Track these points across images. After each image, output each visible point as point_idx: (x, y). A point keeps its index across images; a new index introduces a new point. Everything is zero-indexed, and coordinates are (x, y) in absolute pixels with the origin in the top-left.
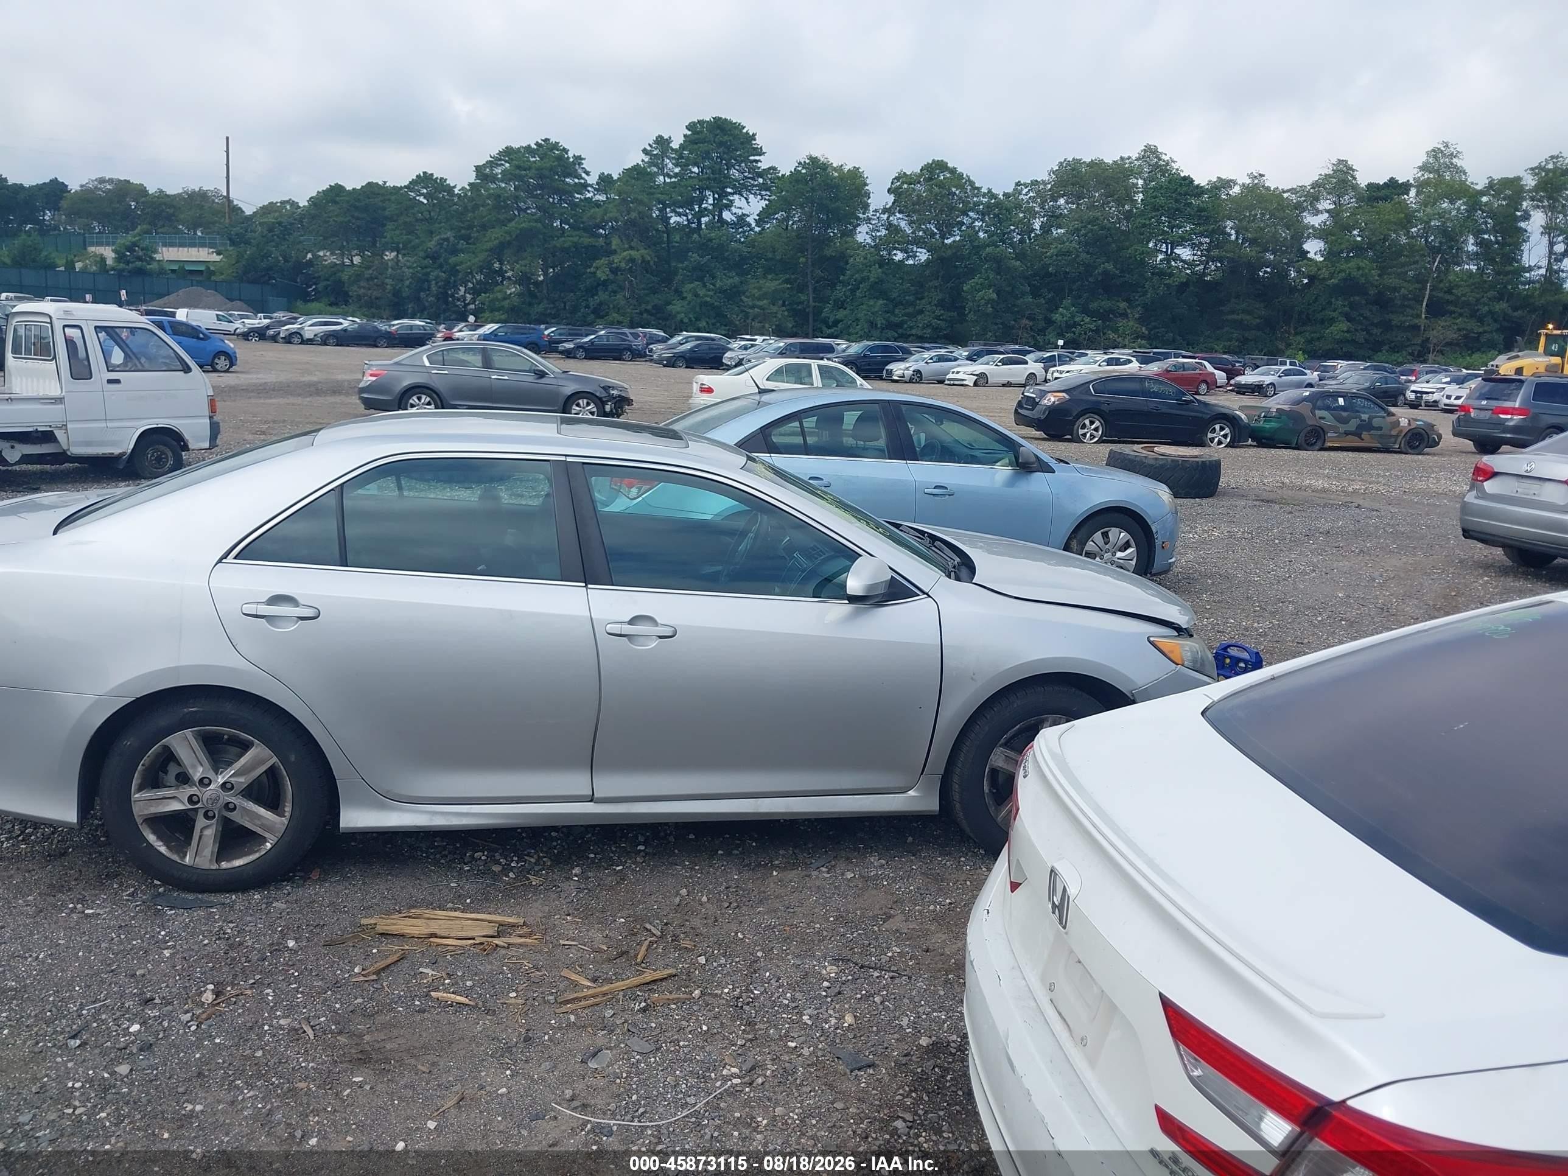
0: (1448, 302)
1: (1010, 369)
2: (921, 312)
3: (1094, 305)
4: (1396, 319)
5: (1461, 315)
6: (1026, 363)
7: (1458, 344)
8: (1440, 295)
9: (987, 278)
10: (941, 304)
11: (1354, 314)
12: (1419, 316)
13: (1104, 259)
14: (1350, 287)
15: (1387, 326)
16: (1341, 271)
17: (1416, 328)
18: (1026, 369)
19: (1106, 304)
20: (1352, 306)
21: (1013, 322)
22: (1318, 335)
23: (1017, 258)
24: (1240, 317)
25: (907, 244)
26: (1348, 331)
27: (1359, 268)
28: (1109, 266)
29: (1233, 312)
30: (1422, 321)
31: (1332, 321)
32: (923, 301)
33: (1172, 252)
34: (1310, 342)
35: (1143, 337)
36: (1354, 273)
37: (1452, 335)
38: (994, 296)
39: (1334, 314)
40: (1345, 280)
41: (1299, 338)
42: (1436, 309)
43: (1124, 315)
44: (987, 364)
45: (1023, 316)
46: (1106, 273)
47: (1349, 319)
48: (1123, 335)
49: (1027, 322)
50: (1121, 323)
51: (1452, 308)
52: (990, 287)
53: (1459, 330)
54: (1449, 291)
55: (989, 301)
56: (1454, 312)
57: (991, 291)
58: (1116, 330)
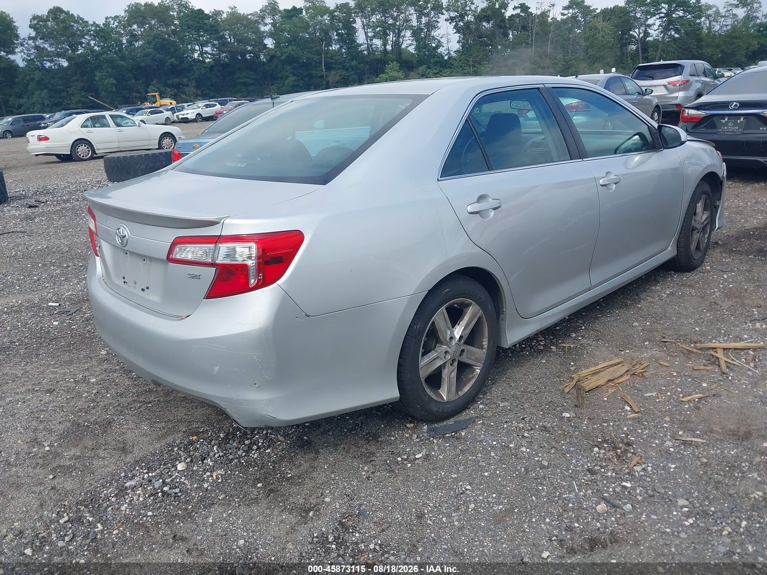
0: (332, 63)
1: (156, 116)
2: (73, 94)
3: (169, 82)
4: (314, 73)
5: (339, 68)
6: (163, 112)
7: (341, 82)
8: (329, 60)
9: (108, 72)
10: (83, 89)
11: (296, 72)
12: (322, 71)
13: (169, 57)
14: (291, 60)
15: (311, 77)
16: (285, 52)
17: (322, 76)
18: (163, 115)
19: (176, 80)
20: (294, 68)
21: (128, 95)
22: (282, 85)
23: (121, 60)
24: (243, 80)
25: (50, 56)
26: (295, 81)
27: (293, 50)
28: (173, 60)
29: (239, 78)
30: (324, 73)
31: (287, 77)
32: (72, 89)
33: (202, 50)
34: (279, 88)
35: (199, 96)
36: (292, 53)
37: (338, 78)
38: (115, 82)
39: (288, 74)
40: (288, 56)
41: (273, 86)
42: (329, 68)
43: (187, 85)
44: (142, 115)
45: (133, 91)
46: (172, 64)
47: (294, 75)
48: (189, 96)
49: (136, 94)
50: (186, 89)
51: (334, 66)
52: (110, 77)
53: (340, 75)
54: (332, 59)
55: (113, 85)
56: (335, 68)
57: (112, 79)
58: (185, 93)
